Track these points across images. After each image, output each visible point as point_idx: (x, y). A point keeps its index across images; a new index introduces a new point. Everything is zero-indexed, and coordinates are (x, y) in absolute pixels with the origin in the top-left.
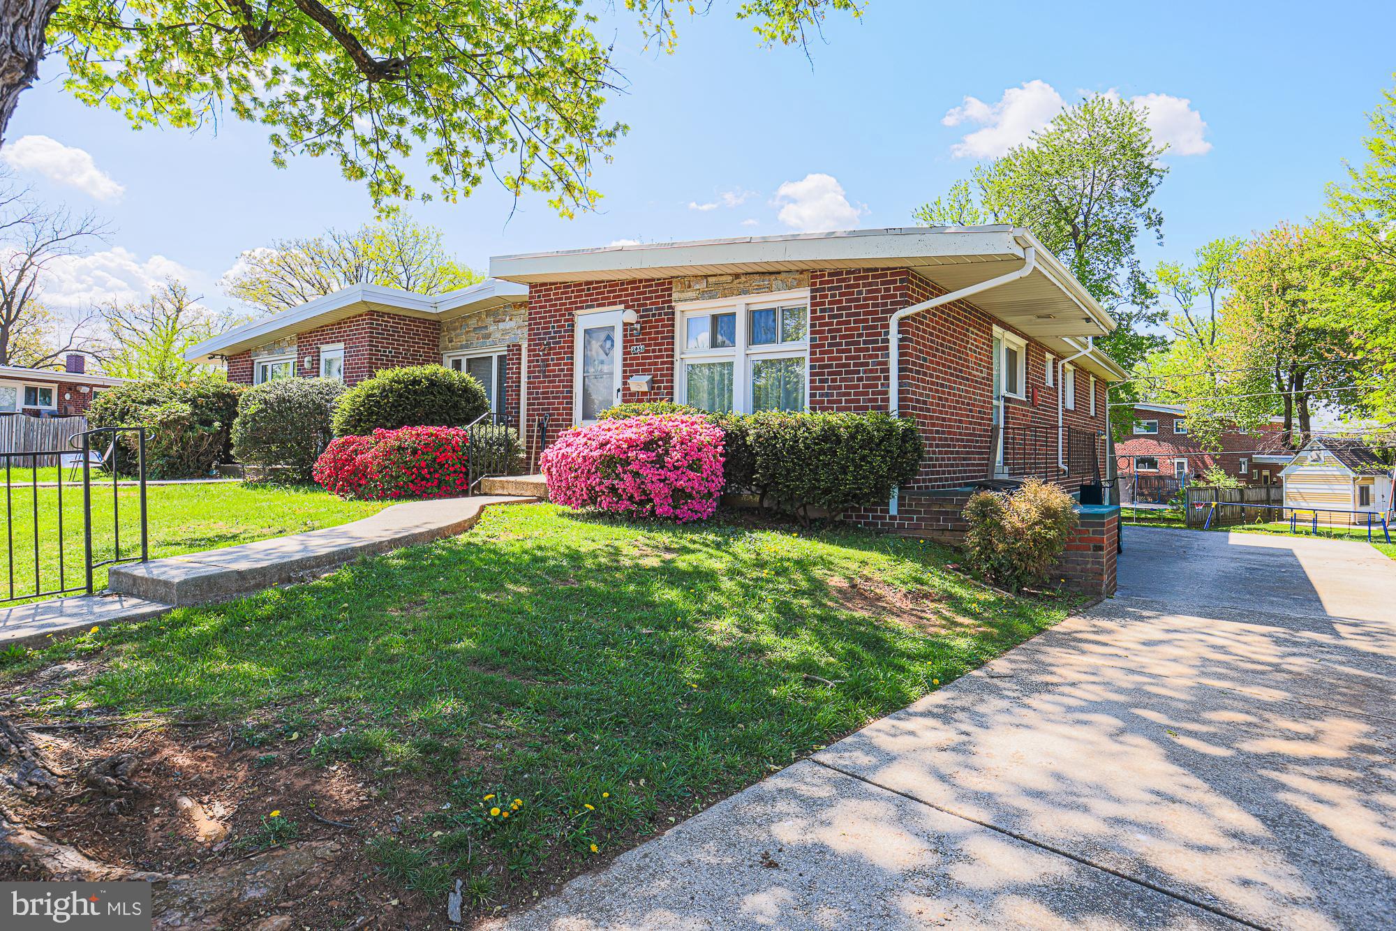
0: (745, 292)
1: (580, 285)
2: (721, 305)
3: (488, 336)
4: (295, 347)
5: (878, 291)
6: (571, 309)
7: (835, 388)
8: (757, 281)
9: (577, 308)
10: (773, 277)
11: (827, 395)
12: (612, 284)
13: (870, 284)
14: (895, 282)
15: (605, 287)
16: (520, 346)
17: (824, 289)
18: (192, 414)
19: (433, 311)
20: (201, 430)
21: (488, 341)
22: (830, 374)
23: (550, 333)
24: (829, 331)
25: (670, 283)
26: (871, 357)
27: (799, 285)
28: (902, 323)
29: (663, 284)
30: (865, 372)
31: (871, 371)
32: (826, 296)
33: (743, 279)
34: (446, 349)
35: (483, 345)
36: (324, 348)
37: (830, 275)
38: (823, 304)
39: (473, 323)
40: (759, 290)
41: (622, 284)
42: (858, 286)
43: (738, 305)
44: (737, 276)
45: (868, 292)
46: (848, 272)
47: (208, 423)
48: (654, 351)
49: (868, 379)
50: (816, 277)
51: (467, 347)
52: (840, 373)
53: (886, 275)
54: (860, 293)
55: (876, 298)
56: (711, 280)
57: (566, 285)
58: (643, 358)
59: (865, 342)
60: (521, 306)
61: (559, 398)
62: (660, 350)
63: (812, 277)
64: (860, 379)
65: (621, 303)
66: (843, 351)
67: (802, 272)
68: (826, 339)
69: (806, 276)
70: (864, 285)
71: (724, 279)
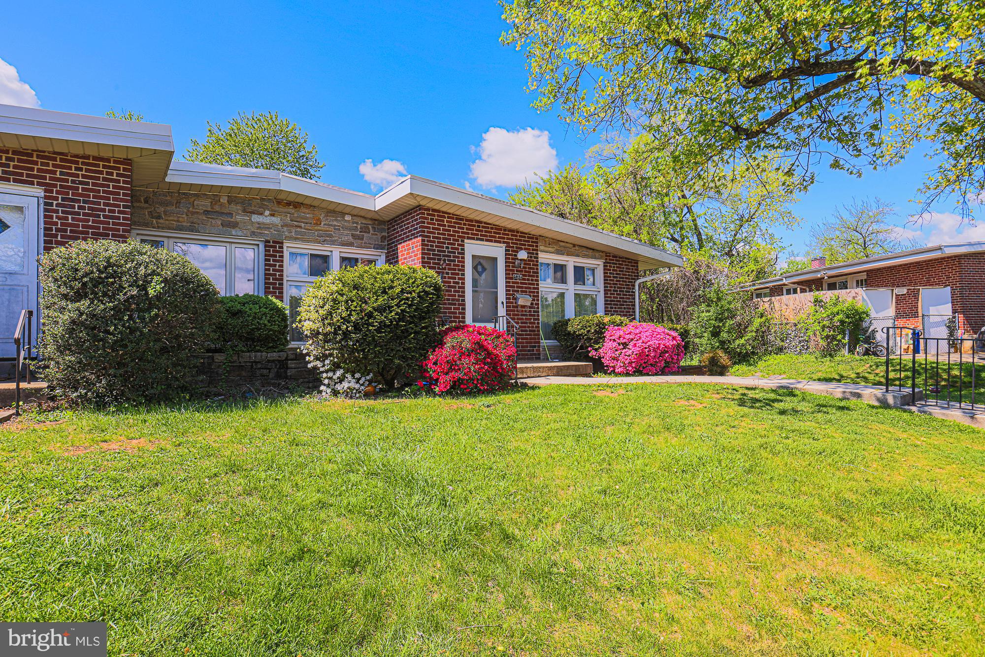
0: (578, 256)
1: (471, 221)
2: (560, 259)
3: (234, 225)
5: (630, 269)
6: (464, 237)
9: (469, 238)
12: (498, 228)
15: (492, 228)
16: (282, 243)
23: (444, 252)
25: (537, 239)
28: (640, 285)
29: (532, 238)
33: (577, 248)
37: (613, 257)
39: (203, 204)
41: (505, 230)
43: (571, 262)
44: (574, 245)
48: (528, 280)
53: (632, 262)
54: (624, 268)
55: (629, 272)
56: (562, 244)
57: (459, 218)
58: (522, 283)
59: (626, 292)
60: (289, 204)
61: (455, 304)
62: (532, 280)
63: (606, 256)
65: (504, 242)
67: (601, 251)
69: (604, 254)
70: (625, 265)
71: (568, 245)
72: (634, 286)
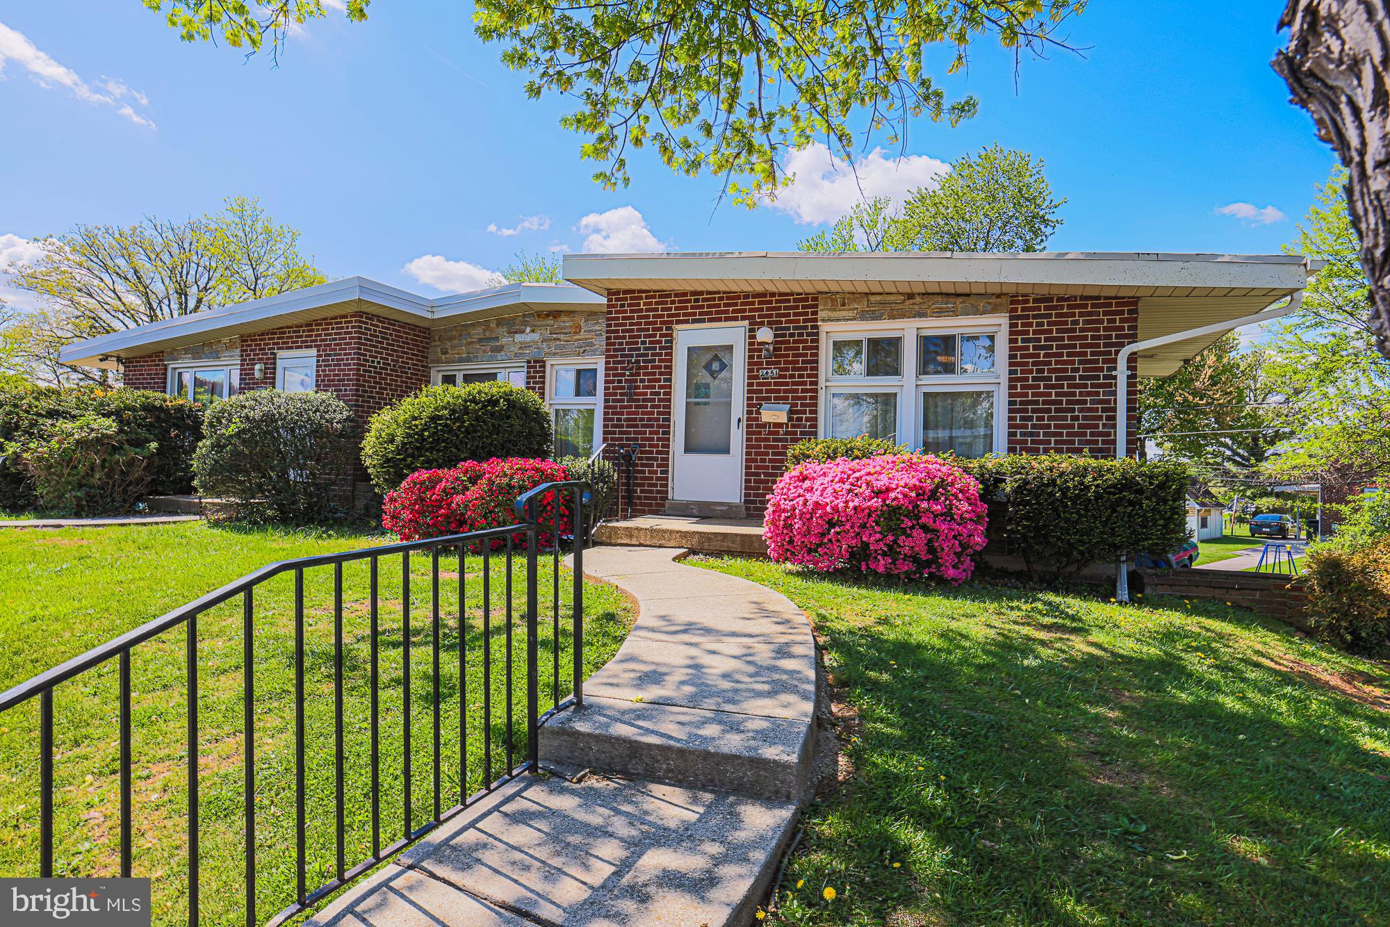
0: (921, 315)
1: (685, 294)
2: (883, 328)
3: (500, 349)
4: (238, 352)
5: (1102, 322)
6: (671, 322)
7: (1041, 427)
8: (940, 303)
9: (678, 322)
10: (960, 299)
11: (1031, 434)
12: (732, 297)
13: (1090, 314)
14: (1122, 312)
15: (721, 299)
16: (544, 362)
17: (1027, 317)
18: (121, 431)
19: (429, 316)
20: (132, 452)
21: (499, 356)
22: (1034, 411)
23: (639, 349)
24: (1034, 364)
25: (815, 299)
26: (1089, 394)
27: (995, 309)
28: (1132, 358)
29: (806, 300)
30: (1081, 410)
31: (1090, 410)
32: (1031, 325)
33: (918, 299)
34: (438, 361)
35: (490, 360)
36: (281, 354)
37: (1035, 301)
38: (1027, 332)
39: (478, 332)
40: (940, 313)
41: (746, 297)
42: (1073, 315)
43: (909, 331)
44: (911, 296)
45: (1086, 322)
46: (1060, 299)
47: (140, 443)
48: (792, 376)
49: (1085, 418)
50: (1018, 302)
51: (468, 360)
52: (1049, 411)
53: (1110, 305)
54: (1076, 322)
55: (1098, 330)
56: (873, 298)
57: (664, 294)
58: (776, 384)
59: (1081, 378)
60: (548, 315)
61: (652, 426)
62: (801, 376)
63: (1012, 303)
64: (1075, 418)
65: (743, 318)
66: (1053, 387)
67: (999, 296)
68: (1031, 372)
69: (1007, 300)
70: (1081, 315)
71: (892, 298)
72: (1115, 361)
